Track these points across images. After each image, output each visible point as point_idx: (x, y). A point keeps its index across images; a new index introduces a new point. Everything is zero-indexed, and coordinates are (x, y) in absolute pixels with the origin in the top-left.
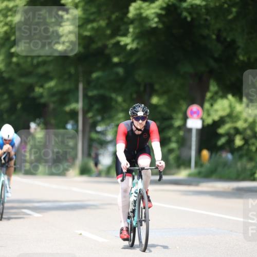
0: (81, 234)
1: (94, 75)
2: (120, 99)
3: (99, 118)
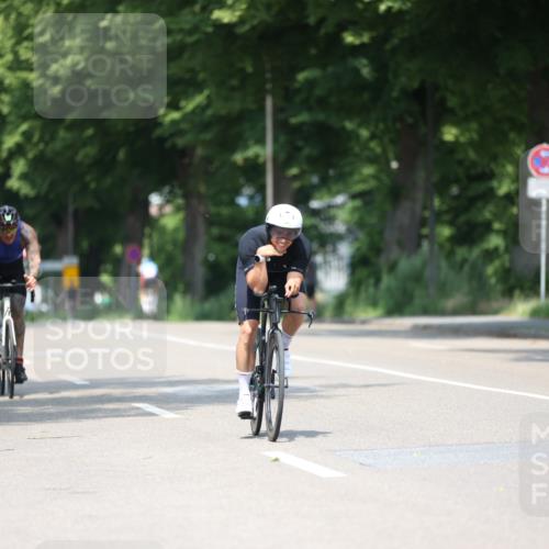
0: (276, 460)
1: (301, 76)
2: (364, 133)
3: (314, 179)
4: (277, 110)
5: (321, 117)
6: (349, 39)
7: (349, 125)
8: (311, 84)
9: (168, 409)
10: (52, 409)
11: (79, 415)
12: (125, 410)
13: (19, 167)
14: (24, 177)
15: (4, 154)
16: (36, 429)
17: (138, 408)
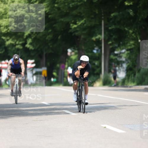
0: (105, 127)
1: (112, 15)
2: (131, 31)
3: (116, 45)
4: (105, 25)
5: (118, 27)
6: (126, 4)
7: (126, 29)
8: (115, 17)
9: (73, 112)
10: (39, 112)
11: (47, 114)
12: (61, 112)
13: (29, 41)
14: (31, 44)
15: (25, 37)
16: (35, 118)
17: (65, 112)
